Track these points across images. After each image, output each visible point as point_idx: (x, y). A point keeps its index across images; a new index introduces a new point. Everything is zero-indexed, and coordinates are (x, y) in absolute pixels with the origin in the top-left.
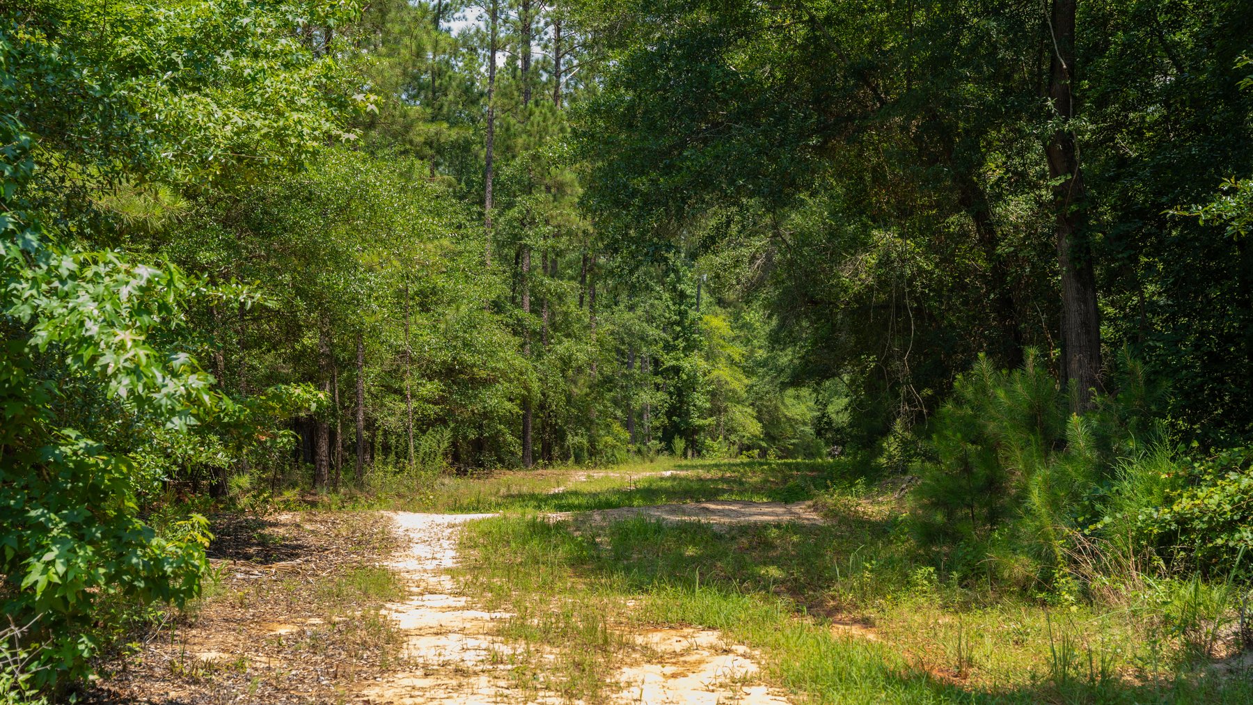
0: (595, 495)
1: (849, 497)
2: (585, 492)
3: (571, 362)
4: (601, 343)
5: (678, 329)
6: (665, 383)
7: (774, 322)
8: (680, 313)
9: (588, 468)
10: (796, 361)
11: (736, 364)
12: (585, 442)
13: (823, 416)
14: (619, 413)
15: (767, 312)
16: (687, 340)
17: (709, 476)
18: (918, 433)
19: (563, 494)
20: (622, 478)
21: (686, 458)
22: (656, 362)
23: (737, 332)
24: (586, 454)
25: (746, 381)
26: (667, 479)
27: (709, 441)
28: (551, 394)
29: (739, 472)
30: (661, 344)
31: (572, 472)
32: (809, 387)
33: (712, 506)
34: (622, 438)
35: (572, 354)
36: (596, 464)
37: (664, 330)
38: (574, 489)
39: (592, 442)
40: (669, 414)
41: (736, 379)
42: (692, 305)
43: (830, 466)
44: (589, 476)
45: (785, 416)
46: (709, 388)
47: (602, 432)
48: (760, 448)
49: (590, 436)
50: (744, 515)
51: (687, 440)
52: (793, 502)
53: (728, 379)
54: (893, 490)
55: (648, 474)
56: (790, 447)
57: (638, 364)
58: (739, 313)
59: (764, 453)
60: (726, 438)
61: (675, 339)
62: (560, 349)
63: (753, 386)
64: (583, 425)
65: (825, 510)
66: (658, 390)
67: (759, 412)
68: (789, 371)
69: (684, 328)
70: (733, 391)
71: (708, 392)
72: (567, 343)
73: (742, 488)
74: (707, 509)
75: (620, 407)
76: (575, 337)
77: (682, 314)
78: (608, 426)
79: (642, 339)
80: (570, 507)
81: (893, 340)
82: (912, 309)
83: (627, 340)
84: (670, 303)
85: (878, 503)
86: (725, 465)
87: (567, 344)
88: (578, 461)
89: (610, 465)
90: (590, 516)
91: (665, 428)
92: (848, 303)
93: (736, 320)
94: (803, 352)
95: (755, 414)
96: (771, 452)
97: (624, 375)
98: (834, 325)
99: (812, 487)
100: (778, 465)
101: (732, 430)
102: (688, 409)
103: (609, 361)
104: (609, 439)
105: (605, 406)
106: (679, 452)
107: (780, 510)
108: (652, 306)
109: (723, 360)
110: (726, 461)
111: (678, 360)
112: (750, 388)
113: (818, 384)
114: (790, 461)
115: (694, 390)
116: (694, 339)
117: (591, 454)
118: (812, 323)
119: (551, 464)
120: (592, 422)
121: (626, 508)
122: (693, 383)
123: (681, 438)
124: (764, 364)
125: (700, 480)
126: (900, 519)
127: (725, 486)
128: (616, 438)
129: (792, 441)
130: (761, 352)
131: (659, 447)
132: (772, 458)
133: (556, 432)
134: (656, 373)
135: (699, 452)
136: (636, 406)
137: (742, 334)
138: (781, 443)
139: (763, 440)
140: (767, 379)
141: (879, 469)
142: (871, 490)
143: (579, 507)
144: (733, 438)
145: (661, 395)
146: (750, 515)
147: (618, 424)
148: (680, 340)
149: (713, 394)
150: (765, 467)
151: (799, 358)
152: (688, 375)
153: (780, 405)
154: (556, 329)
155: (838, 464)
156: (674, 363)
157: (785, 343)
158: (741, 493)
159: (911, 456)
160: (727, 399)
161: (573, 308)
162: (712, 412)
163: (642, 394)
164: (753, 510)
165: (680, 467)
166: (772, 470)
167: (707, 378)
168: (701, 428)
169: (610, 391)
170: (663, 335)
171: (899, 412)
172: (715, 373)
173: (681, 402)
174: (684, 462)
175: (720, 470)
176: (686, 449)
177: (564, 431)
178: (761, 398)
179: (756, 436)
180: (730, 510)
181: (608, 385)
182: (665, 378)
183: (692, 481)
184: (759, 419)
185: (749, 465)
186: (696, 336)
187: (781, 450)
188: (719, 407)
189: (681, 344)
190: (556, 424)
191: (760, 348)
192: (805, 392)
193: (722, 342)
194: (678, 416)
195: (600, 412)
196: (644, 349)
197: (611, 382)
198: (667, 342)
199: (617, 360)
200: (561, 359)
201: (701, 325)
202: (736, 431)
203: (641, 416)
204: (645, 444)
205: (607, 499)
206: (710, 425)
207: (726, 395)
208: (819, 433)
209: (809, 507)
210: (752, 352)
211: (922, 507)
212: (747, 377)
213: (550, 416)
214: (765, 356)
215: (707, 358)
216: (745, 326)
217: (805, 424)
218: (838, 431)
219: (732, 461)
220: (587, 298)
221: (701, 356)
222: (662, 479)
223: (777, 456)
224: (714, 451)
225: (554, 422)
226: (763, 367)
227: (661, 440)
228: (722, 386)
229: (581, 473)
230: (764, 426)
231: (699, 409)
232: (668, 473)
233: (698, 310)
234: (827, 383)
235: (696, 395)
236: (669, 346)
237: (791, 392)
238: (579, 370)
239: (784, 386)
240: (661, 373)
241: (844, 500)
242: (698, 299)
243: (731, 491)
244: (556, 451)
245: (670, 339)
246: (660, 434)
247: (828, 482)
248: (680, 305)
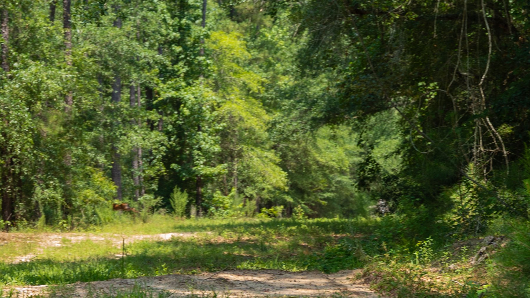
0: (74, 265)
1: (411, 265)
2: (61, 259)
3: (39, 92)
4: (78, 67)
5: (178, 49)
6: (161, 120)
7: (305, 38)
8: (181, 29)
9: (63, 229)
10: (334, 91)
11: (255, 96)
12: (58, 196)
13: (368, 160)
14: (101, 159)
15: (297, 26)
16: (189, 64)
17: (221, 240)
18: (496, 182)
19: (32, 263)
20: (108, 243)
21: (189, 217)
22: (150, 93)
23: (255, 53)
24: (60, 213)
25: (267, 117)
26: (166, 244)
27: (218, 195)
28: (15, 134)
29: (260, 234)
30: (157, 70)
31: (43, 235)
32: (348, 124)
33: (230, 277)
34: (106, 191)
35: (41, 82)
36: (72, 225)
37: (160, 51)
38: (46, 258)
39: (68, 196)
40: (167, 160)
41: (254, 115)
42: (197, 18)
43: (377, 226)
44: (64, 241)
45: (317, 162)
46: (219, 127)
47: (80, 184)
48: (284, 203)
49: (65, 189)
50: (273, 287)
51: (190, 195)
52: (337, 272)
53: (244, 115)
54: (469, 255)
55: (142, 237)
56: (324, 202)
57: (126, 95)
58: (257, 29)
59: (289, 210)
60: (240, 192)
61: (175, 62)
62: (25, 75)
63: (274, 124)
64: (56, 174)
65: (380, 281)
66: (152, 128)
67: (284, 156)
68: (322, 103)
69: (185, 48)
70: (250, 130)
71: (217, 131)
72: (34, 67)
73: (265, 255)
74: (225, 281)
75: (103, 152)
76: (45, 59)
77: (184, 30)
78: (87, 176)
79: (131, 62)
80: (43, 280)
81: (463, 60)
82: (488, 19)
83: (112, 63)
84: (168, 16)
85: (450, 271)
86: (240, 225)
87: (33, 69)
88: (50, 221)
89: (92, 226)
90: (72, 290)
91: (161, 178)
92: (404, 13)
93: (254, 37)
94: (342, 78)
95: (278, 160)
96: (298, 209)
97: (108, 110)
98: (383, 42)
99: (362, 251)
100: (309, 225)
101: (248, 181)
102: (191, 154)
103: (89, 91)
104: (90, 193)
105: (85, 151)
106: (179, 210)
107: (320, 281)
108: (144, 19)
109: (237, 90)
110: (241, 220)
111: (177, 89)
112: (272, 126)
113: (360, 120)
114: (324, 220)
115: (199, 129)
116: (199, 64)
117: (66, 213)
118: (354, 40)
119: (14, 225)
120: (67, 171)
121: (118, 280)
122: (198, 120)
123: (182, 191)
124: (290, 94)
125: (209, 244)
126: (479, 292)
127: (243, 253)
128: (98, 191)
129: (327, 195)
130: (286, 79)
131: (154, 202)
132: (299, 215)
133: (20, 183)
134: (149, 107)
135: (206, 210)
136: (123, 149)
137: (261, 56)
138: (312, 198)
139: (288, 193)
140: (295, 114)
141: (446, 229)
142: (440, 255)
143: (55, 279)
144: (249, 191)
145: (156, 136)
146: (282, 288)
147: (101, 173)
148: (181, 64)
149: (224, 134)
150: (294, 228)
151: (338, 86)
152: (190, 109)
153: (310, 147)
154: (19, 50)
155: (389, 223)
156: (172, 94)
157: (318, 68)
158: (265, 260)
159: (489, 211)
160: (242, 140)
161: (41, 22)
162: (222, 158)
163: (131, 134)
164: (285, 281)
165: (182, 228)
166: (304, 231)
167: (215, 113)
168: (208, 178)
169: (90, 129)
170: (159, 57)
171: (471, 155)
172: (226, 107)
173: (183, 145)
174: (187, 222)
175: (236, 232)
176: (188, 206)
177: (32, 182)
178: (286, 140)
179: (279, 189)
180: (254, 282)
181: (88, 123)
182: (160, 113)
183: (199, 246)
184: (283, 166)
185: (274, 225)
186: (201, 58)
187: (311, 207)
188: (232, 151)
189: (182, 68)
190: (21, 173)
191: (285, 73)
192: (343, 131)
193: (235, 66)
194: (179, 163)
195: (78, 157)
196: (135, 76)
197: (91, 118)
198: (165, 66)
199: (99, 90)
200: (27, 88)
201: (208, 44)
202: (253, 182)
203: (129, 163)
204: (135, 199)
205: (90, 269)
206: (219, 174)
207: (241, 135)
208: (362, 184)
209: (359, 277)
210: (274, 79)
211: (508, 276)
212: (268, 112)
213: (12, 163)
214: (291, 84)
215: (216, 88)
216: (266, 45)
217: (342, 173)
218: (389, 179)
219: (249, 221)
220: (60, 10)
221: (208, 85)
222: (160, 243)
223: (306, 214)
224: (225, 208)
225: (17, 171)
226: (289, 98)
227: (156, 194)
228: (235, 124)
229: (54, 236)
230: (290, 176)
231: (206, 153)
232: (167, 237)
233: (203, 24)
234: (373, 119)
235: (201, 135)
236: (167, 72)
237: (325, 130)
238: (50, 103)
239: (316, 123)
240: (157, 107)
241: (404, 268)
242: (204, 10)
243: (251, 258)
244: (21, 208)
245: (168, 63)
246: (155, 187)
247: (384, 244)
248: (181, 18)
